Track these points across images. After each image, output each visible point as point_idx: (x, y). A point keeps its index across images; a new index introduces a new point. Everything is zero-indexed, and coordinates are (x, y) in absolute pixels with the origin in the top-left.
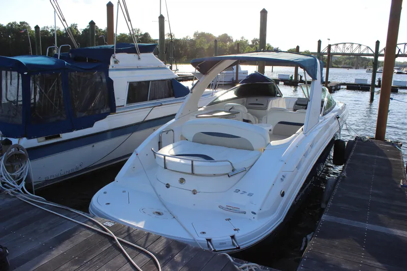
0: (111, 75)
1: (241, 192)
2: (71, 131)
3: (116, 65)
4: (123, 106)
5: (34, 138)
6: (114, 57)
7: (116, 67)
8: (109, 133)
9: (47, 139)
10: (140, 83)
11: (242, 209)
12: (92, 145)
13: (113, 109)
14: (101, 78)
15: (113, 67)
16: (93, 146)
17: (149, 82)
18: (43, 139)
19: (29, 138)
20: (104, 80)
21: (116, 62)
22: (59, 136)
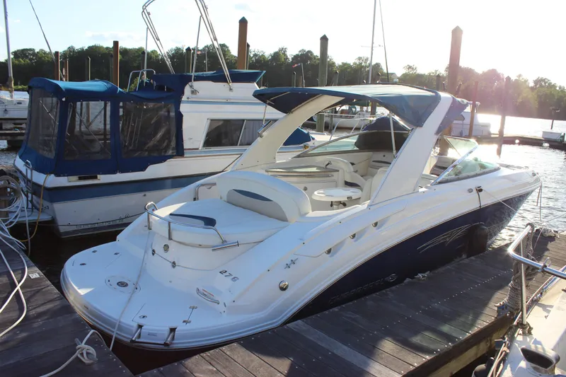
0: (183, 108)
1: (227, 274)
2: (114, 172)
3: (194, 96)
4: (197, 149)
5: (64, 176)
6: (191, 86)
7: (194, 98)
8: (169, 182)
9: (80, 179)
10: (227, 122)
11: (216, 298)
12: (143, 194)
13: (180, 152)
14: (169, 112)
15: (188, 98)
16: (145, 195)
17: (244, 120)
18: (75, 178)
19: (58, 175)
20: (173, 114)
21: (194, 92)
22: (96, 178)
